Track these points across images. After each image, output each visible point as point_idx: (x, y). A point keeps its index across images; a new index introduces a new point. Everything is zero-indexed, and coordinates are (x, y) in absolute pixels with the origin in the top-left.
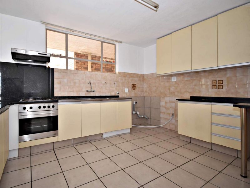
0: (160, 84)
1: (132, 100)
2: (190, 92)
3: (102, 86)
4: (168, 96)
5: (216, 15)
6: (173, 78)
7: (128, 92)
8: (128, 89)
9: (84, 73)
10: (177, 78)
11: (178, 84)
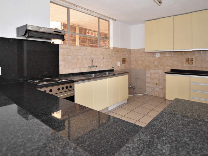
0: (145, 58)
1: (128, 74)
2: (170, 66)
3: (100, 61)
4: (153, 68)
5: (191, 12)
6: (157, 54)
7: (119, 65)
8: (120, 63)
9: (86, 49)
10: (160, 55)
11: (161, 59)
